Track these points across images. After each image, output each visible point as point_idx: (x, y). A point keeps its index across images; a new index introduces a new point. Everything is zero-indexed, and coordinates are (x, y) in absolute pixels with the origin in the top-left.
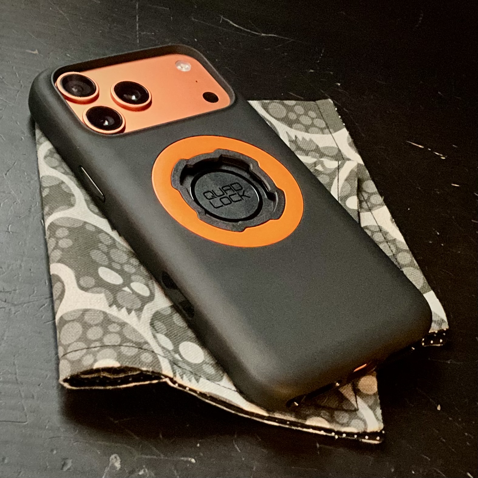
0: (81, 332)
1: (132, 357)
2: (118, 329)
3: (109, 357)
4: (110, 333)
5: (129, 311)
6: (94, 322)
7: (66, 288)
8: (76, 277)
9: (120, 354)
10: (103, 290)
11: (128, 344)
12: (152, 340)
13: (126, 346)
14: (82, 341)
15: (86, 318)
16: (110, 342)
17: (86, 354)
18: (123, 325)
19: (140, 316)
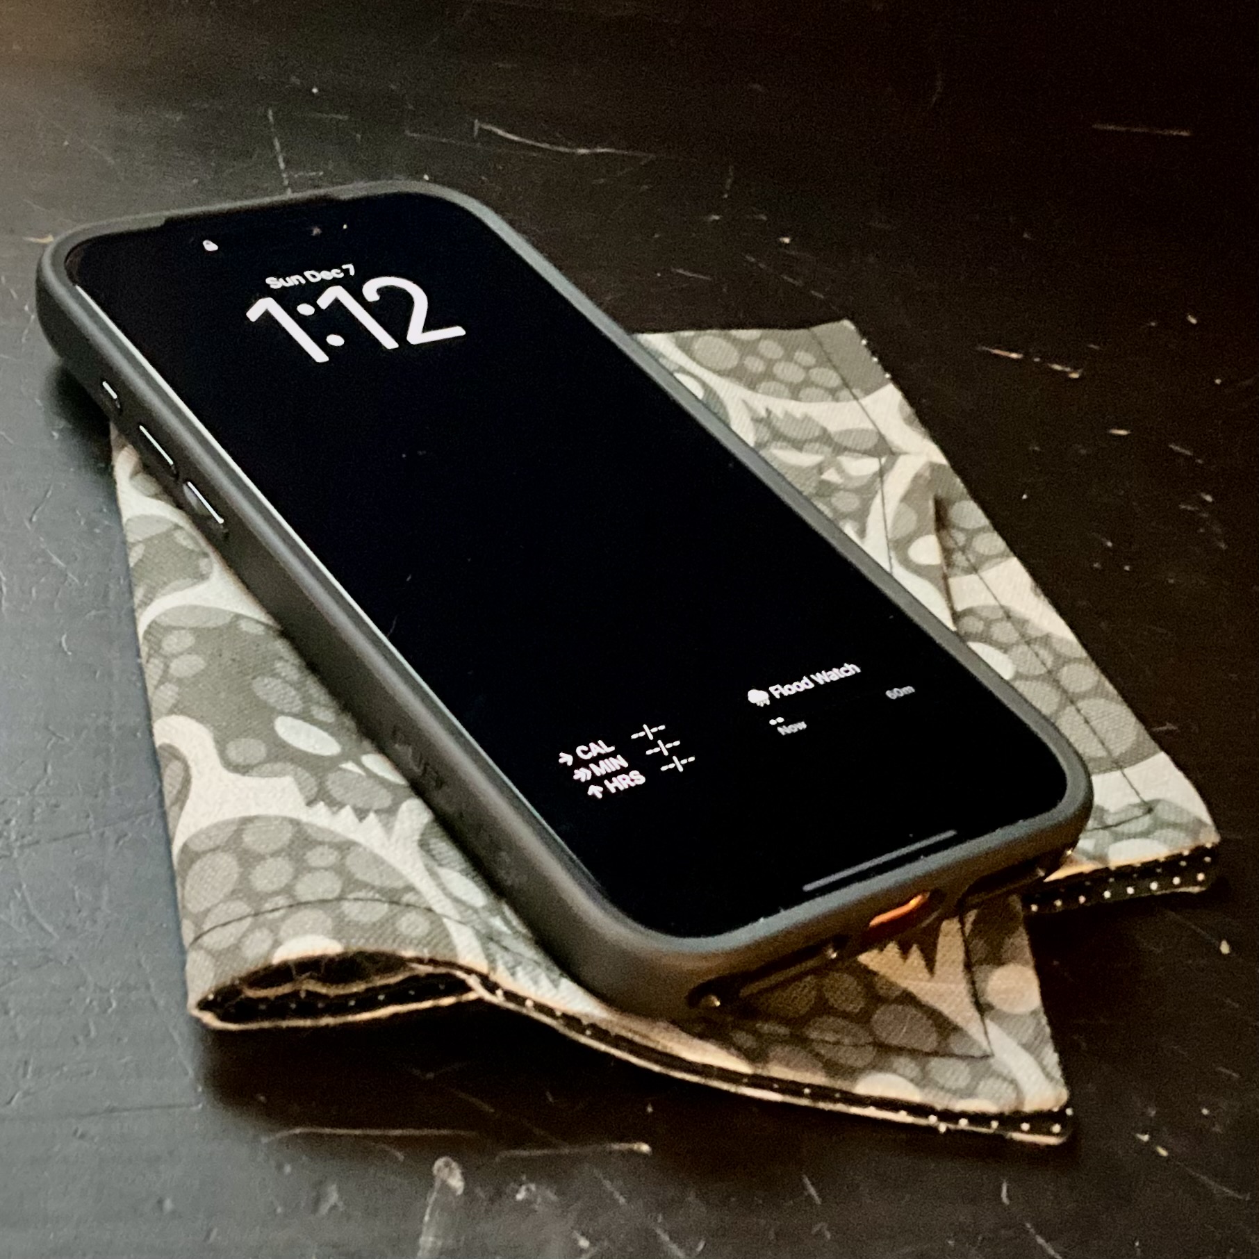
0: (236, 876)
1: (374, 924)
2: (332, 857)
3: (313, 931)
4: (311, 870)
5: (361, 814)
6: (267, 847)
7: (194, 771)
8: (217, 742)
9: (343, 921)
10: (290, 767)
11: (362, 894)
12: (424, 881)
13: (356, 900)
14: (241, 899)
15: (248, 839)
16: (313, 893)
17: (251, 930)
18: (344, 847)
19: (389, 825)
